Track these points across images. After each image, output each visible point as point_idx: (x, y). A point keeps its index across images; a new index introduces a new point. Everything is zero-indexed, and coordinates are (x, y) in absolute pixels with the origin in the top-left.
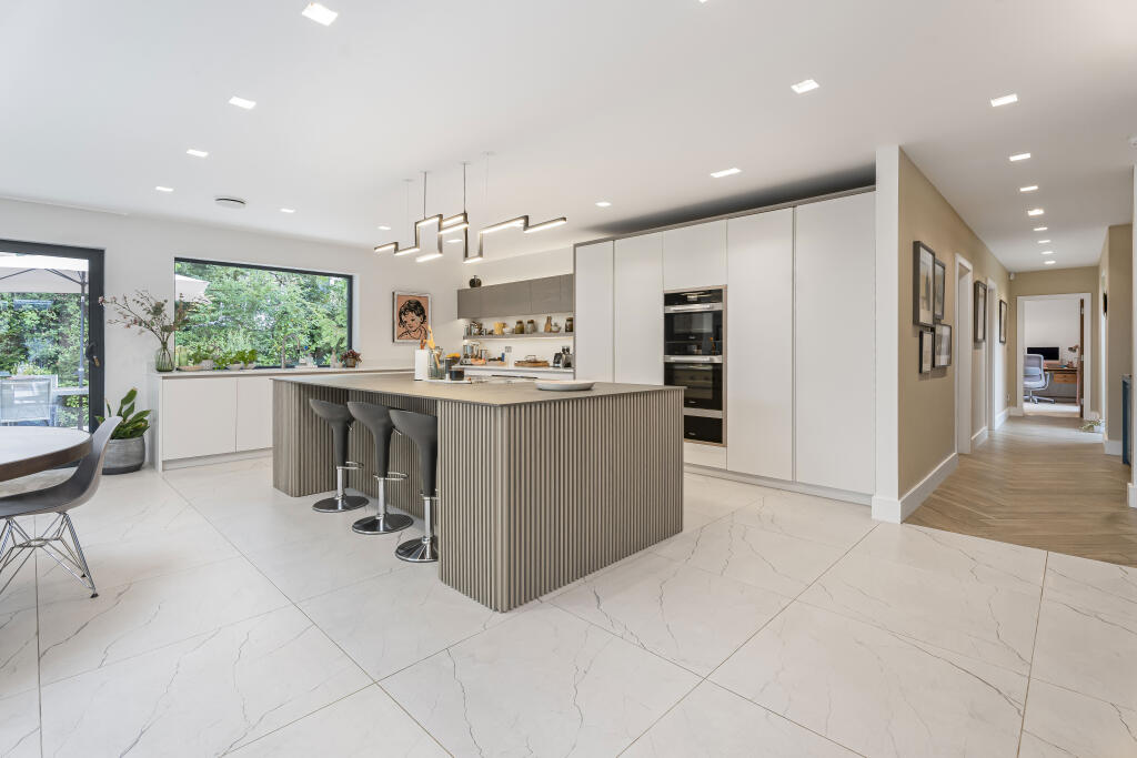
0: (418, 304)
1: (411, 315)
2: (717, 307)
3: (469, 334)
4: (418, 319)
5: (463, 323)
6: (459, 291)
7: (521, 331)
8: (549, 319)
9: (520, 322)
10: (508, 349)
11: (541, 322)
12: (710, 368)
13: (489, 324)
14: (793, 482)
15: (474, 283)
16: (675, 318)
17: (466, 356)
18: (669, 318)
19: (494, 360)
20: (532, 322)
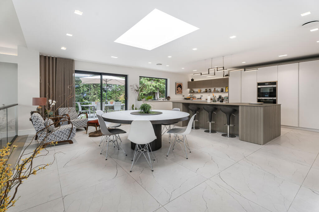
0: (180, 85)
1: (179, 88)
2: (274, 86)
3: (190, 92)
4: (181, 89)
5: (189, 90)
6: (188, 82)
7: (206, 91)
8: (215, 89)
9: (206, 90)
10: (202, 96)
11: (212, 89)
12: (272, 101)
13: (196, 90)
14: (299, 127)
15: (192, 80)
16: (261, 89)
17: (191, 98)
18: (259, 89)
19: (199, 98)
20: (210, 89)
